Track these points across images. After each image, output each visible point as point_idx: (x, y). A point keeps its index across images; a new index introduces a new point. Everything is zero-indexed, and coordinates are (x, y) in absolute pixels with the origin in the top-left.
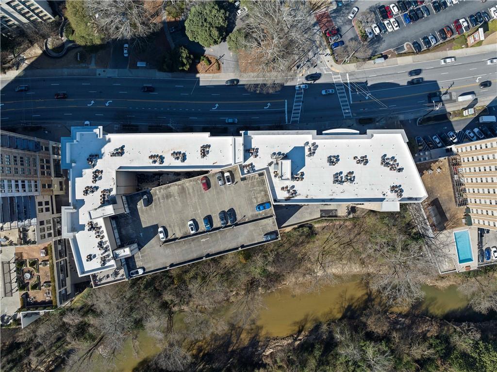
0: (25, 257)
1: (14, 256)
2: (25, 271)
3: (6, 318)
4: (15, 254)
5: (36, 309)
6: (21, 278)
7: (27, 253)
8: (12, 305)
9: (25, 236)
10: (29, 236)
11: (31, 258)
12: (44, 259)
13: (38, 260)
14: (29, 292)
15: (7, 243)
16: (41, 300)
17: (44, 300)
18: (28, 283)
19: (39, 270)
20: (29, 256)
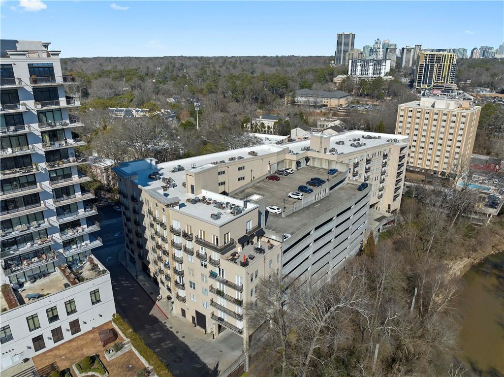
0: (63, 365)
7: (66, 359)
13: (97, 355)
19: (106, 369)
20: (73, 360)
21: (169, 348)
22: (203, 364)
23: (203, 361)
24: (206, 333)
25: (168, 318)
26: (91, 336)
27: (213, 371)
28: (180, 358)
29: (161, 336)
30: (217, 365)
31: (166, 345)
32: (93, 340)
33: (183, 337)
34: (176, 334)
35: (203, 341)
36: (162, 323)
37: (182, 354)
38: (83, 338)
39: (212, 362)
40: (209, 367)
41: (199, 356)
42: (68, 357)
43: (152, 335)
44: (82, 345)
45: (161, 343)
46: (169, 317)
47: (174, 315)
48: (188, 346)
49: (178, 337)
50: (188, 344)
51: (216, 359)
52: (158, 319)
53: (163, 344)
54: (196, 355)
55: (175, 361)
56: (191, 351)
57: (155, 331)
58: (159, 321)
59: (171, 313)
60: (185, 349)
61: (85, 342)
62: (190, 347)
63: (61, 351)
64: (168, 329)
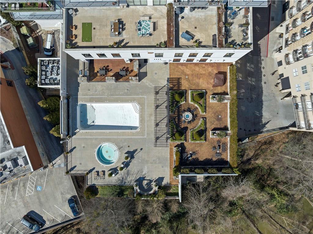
0: (185, 85)
1: (166, 83)
2: (183, 108)
3: (145, 182)
4: (169, 80)
5: (192, 171)
6: (174, 119)
7: (188, 80)
8: (156, 163)
9: (227, 34)
10: (232, 35)
11: (193, 87)
12: (215, 92)
13: (206, 92)
14: (186, 144)
15: (191, 43)
16: (204, 158)
17: (210, 158)
18: (186, 129)
19: (206, 108)
20: (191, 84)
21: (251, 85)
22: (261, 114)
23: (263, 112)
24: (280, 91)
25: (267, 57)
26: (210, 69)
27: (262, 124)
28: (252, 99)
29: (252, 70)
30: (268, 122)
31: (251, 81)
32: (210, 74)
33: (265, 83)
34: (263, 76)
35: (274, 96)
36: (261, 58)
37: (255, 96)
38: (204, 67)
39: (268, 117)
40: (263, 119)
41: (263, 106)
42: (190, 79)
43: (248, 65)
44: (201, 74)
45: (249, 76)
46: (269, 56)
47: (273, 57)
48: (263, 92)
49: (263, 79)
50: (264, 91)
51: (271, 117)
52: (260, 53)
53: (249, 79)
54: (262, 104)
55: (248, 99)
56: (262, 99)
57: (252, 63)
58: (260, 55)
59: (272, 53)
60: (260, 94)
61: (204, 72)
62: (263, 95)
63: (187, 70)
64: (261, 67)
